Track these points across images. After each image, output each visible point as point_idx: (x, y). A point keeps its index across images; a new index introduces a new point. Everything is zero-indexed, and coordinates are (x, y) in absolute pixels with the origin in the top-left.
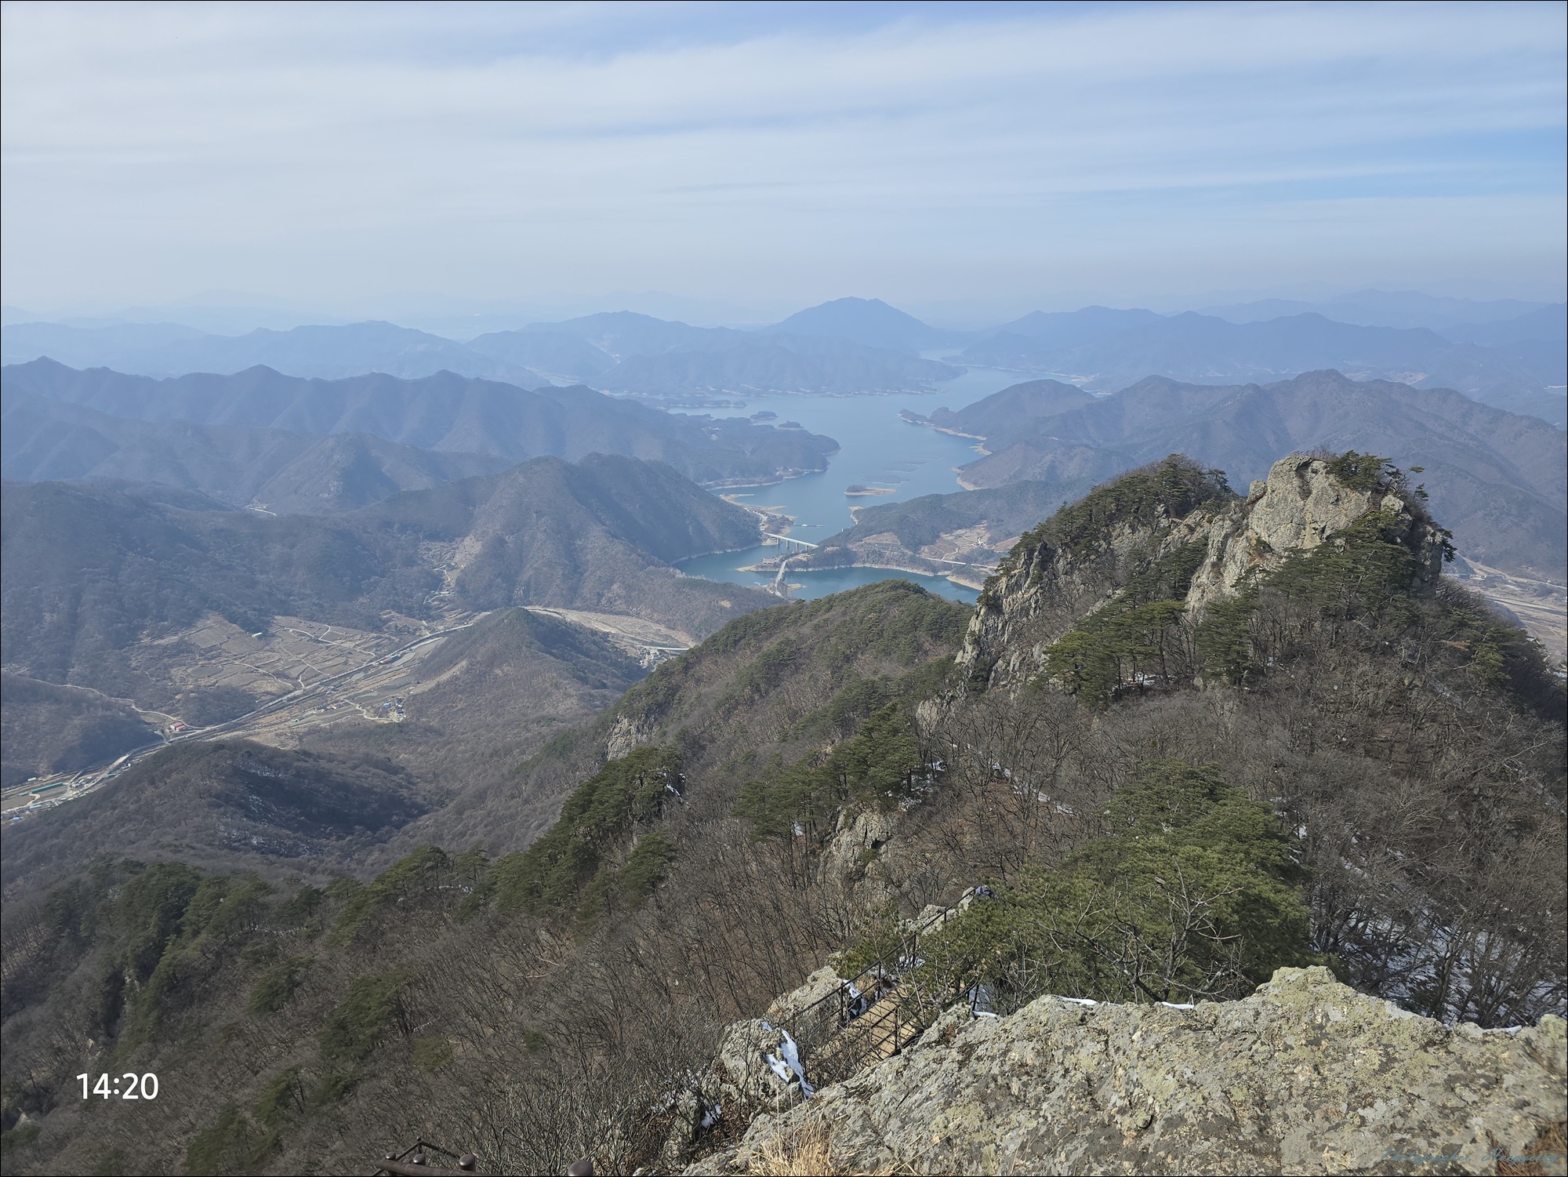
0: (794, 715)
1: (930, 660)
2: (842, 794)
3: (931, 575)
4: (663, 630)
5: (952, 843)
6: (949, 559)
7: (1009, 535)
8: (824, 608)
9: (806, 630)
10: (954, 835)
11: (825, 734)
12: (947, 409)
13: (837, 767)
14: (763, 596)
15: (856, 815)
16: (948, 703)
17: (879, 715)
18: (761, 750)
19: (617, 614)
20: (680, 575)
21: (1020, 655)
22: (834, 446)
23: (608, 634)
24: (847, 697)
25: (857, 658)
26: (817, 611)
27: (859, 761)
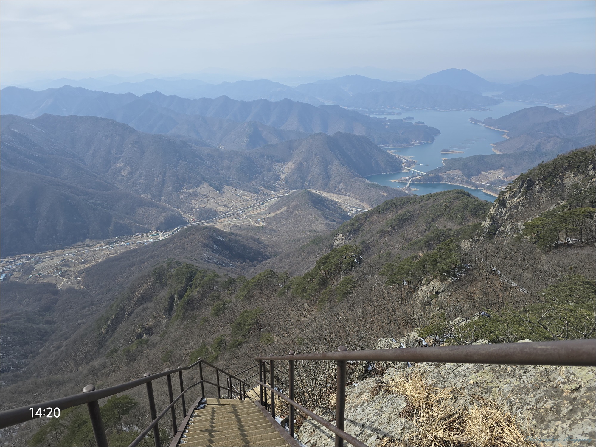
0: (408, 240)
1: (470, 224)
2: (425, 272)
3: (475, 189)
4: (359, 202)
5: (470, 297)
6: (484, 182)
7: (513, 174)
8: (425, 199)
9: (417, 207)
10: (471, 294)
11: (420, 249)
12: (491, 118)
13: (424, 262)
14: (400, 192)
15: (430, 281)
16: (476, 242)
17: (445, 243)
18: (393, 252)
19: (341, 195)
20: (367, 181)
21: (511, 225)
22: (439, 132)
23: (337, 202)
24: (431, 235)
25: (437, 220)
26: (422, 200)
27: (434, 260)
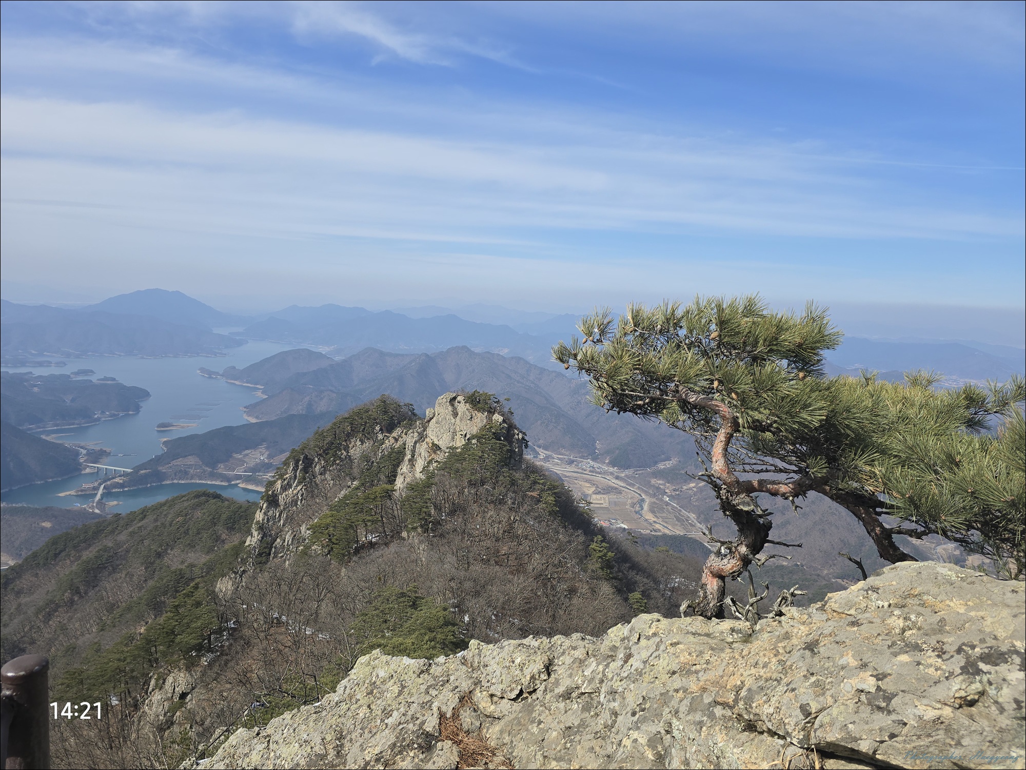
0: (111, 608)
1: (226, 547)
2: (153, 662)
3: (226, 484)
5: (244, 681)
6: (239, 472)
7: (282, 452)
8: (138, 518)
9: (122, 537)
10: (245, 673)
11: (140, 618)
12: (235, 368)
13: (149, 642)
14: (83, 514)
15: (165, 677)
16: (241, 576)
17: (184, 594)
18: (80, 642)
21: (292, 533)
22: (145, 394)
24: (158, 585)
25: (167, 553)
26: (132, 521)
27: (167, 633)
